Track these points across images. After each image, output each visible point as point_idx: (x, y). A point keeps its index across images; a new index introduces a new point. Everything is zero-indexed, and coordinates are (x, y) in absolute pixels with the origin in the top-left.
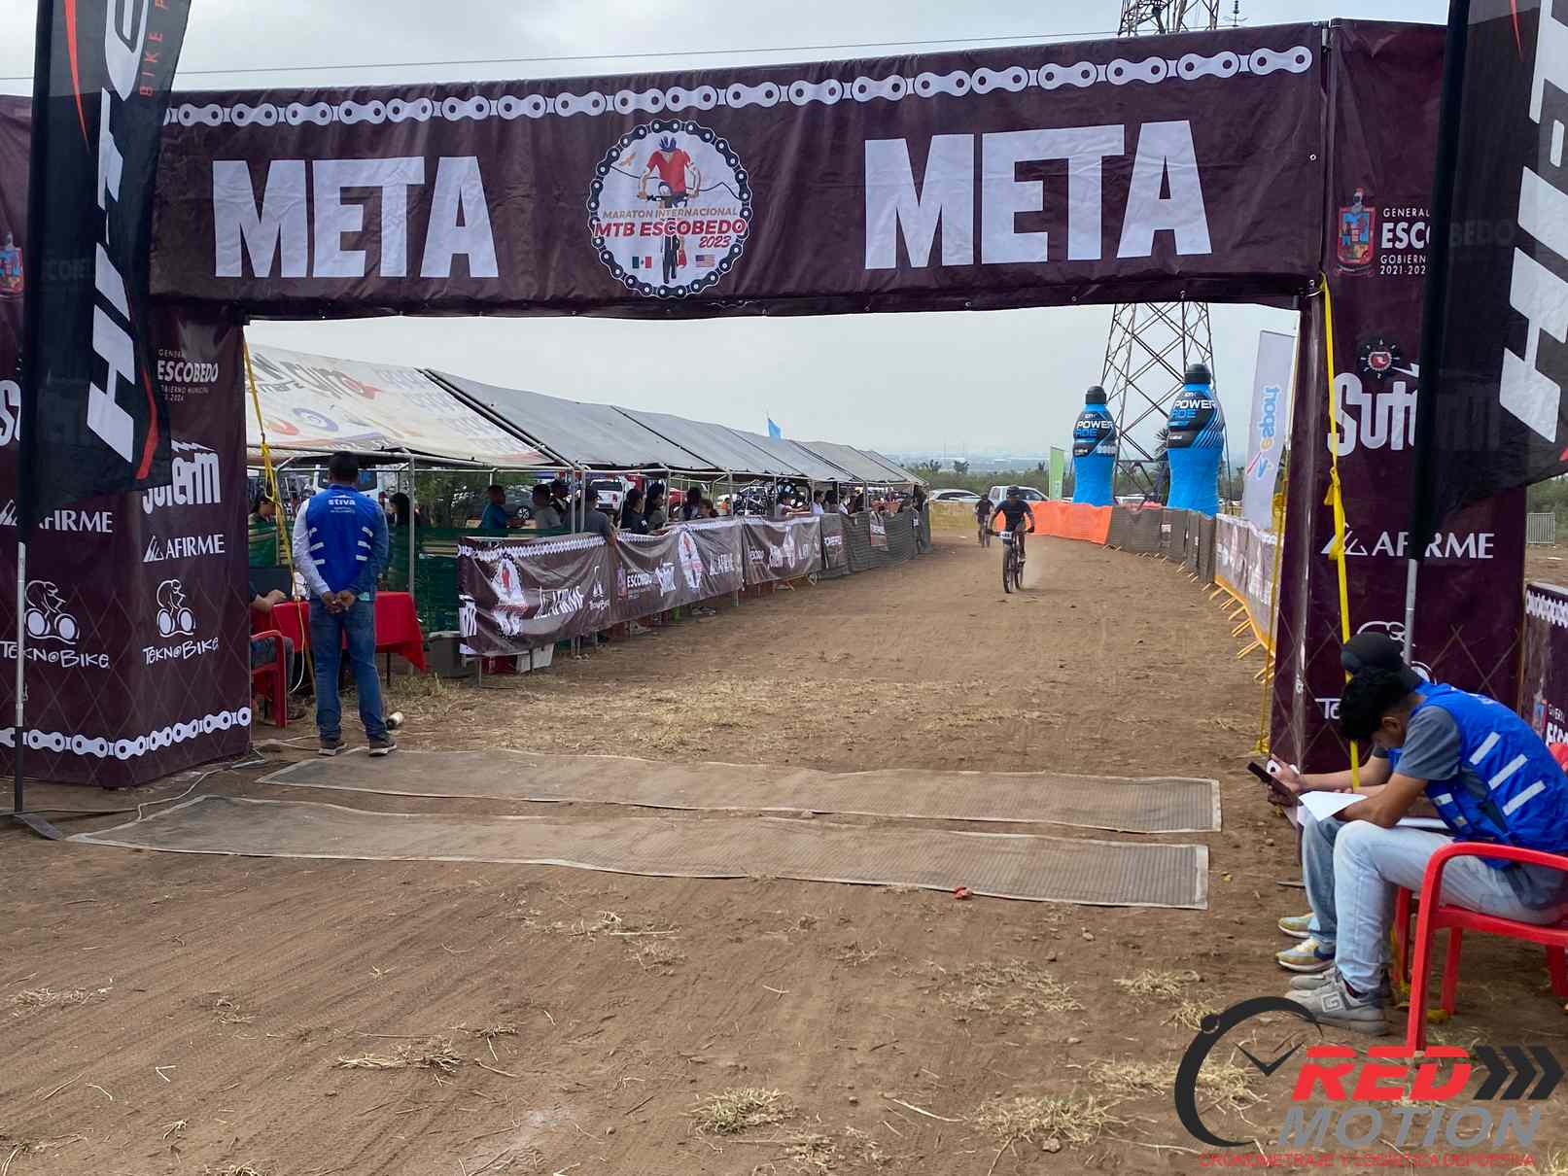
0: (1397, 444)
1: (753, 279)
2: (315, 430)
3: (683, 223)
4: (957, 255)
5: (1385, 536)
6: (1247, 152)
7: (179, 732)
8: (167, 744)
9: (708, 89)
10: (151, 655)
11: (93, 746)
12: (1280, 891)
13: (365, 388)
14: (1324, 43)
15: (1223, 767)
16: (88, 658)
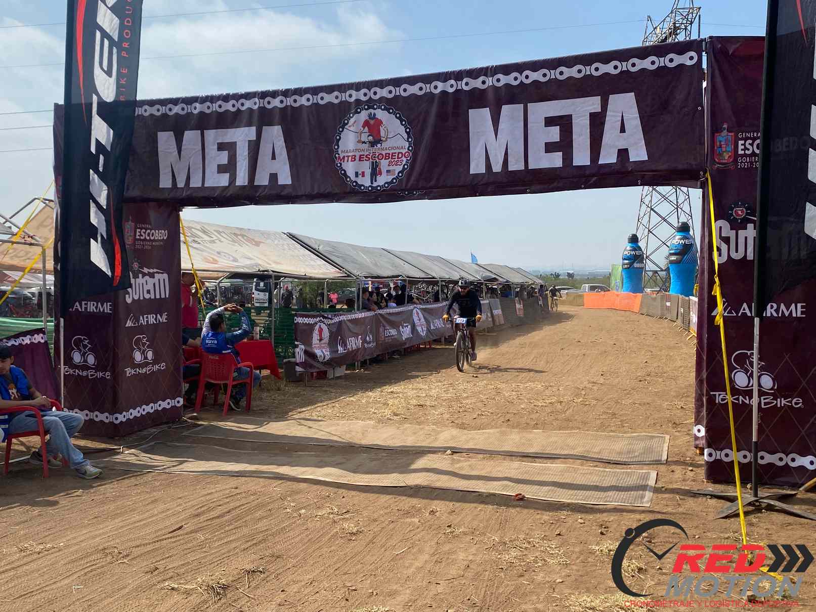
0: (750, 256)
1: (414, 181)
2: (227, 262)
3: (380, 154)
4: (516, 165)
5: (745, 305)
6: (664, 106)
7: (144, 410)
8: (139, 415)
9: (391, 88)
10: (129, 371)
11: (103, 417)
12: (692, 496)
13: (255, 242)
14: (704, 49)
15: (673, 428)
16: (101, 374)
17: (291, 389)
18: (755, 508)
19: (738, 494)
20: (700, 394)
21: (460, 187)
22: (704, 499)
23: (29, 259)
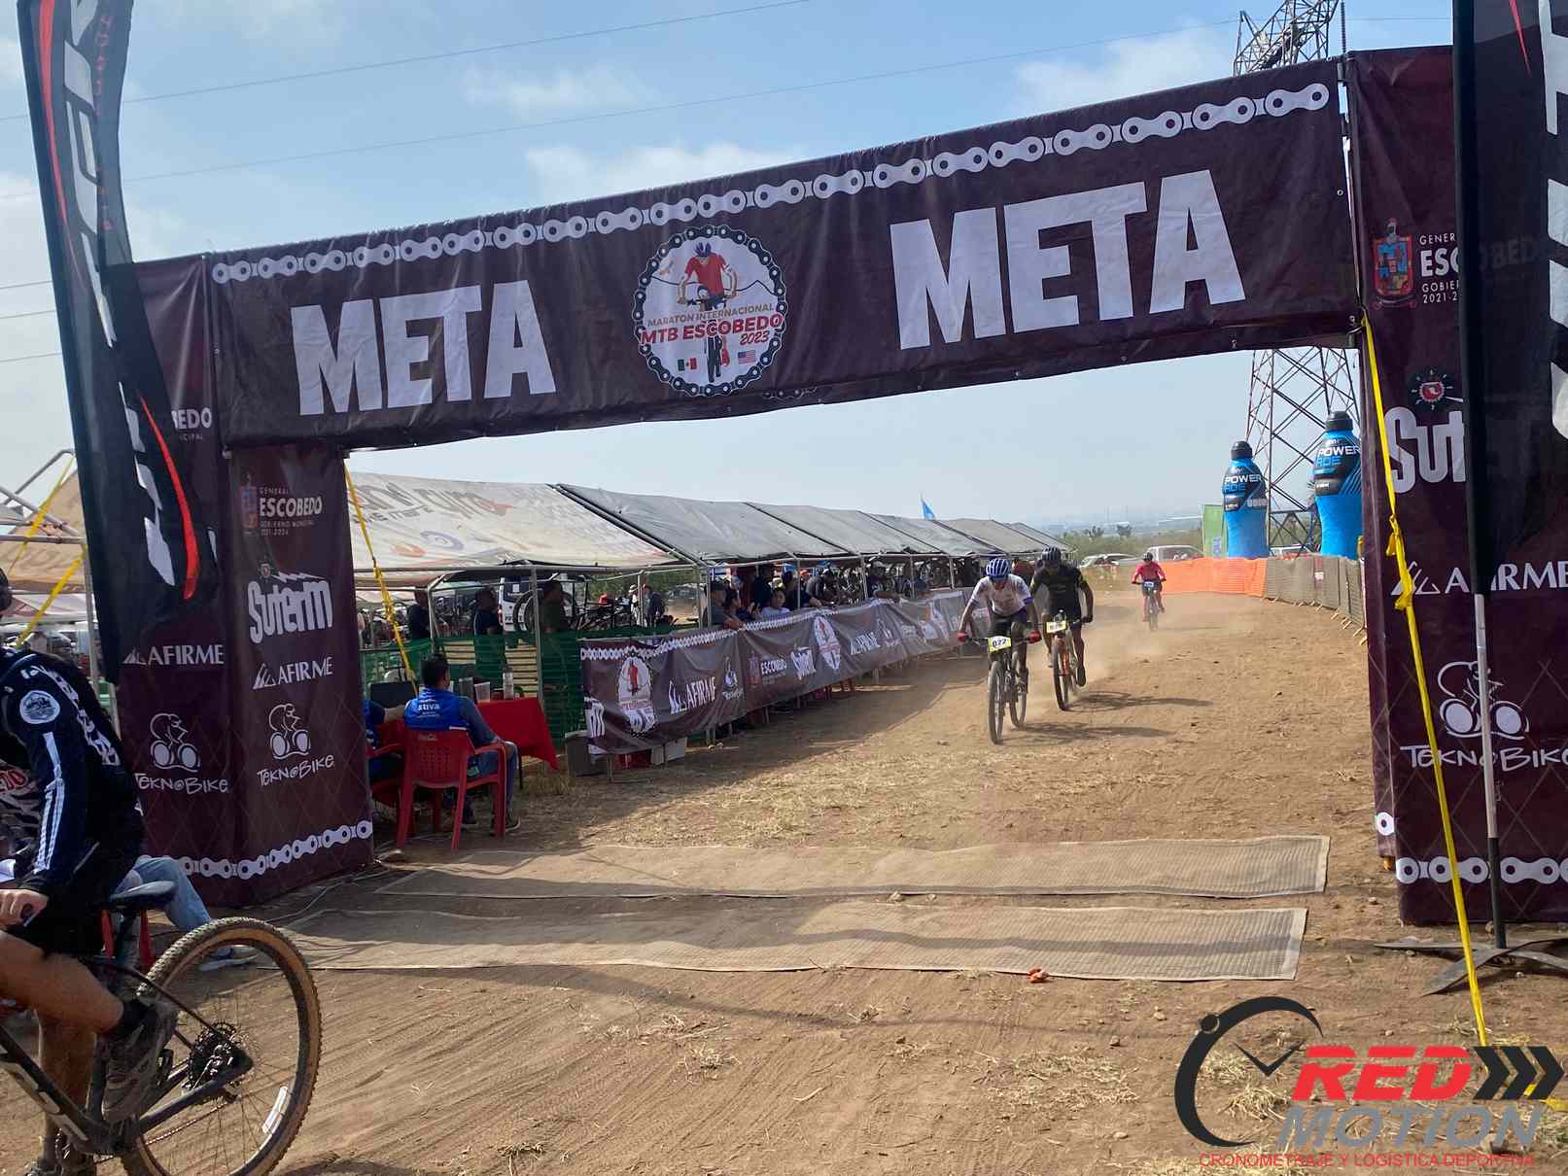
0: (1460, 475)
1: (793, 370)
2: (440, 551)
3: (724, 322)
4: (990, 326)
5: (1457, 572)
6: (1272, 195)
7: (297, 849)
8: (287, 860)
9: (738, 193)
10: (266, 777)
11: (218, 868)
12: (1376, 954)
13: (495, 506)
14: (1340, 77)
15: (1337, 821)
16: (210, 785)
17: (581, 791)
18: (1501, 969)
19: (1465, 944)
20: (1380, 753)
21: (882, 376)
22: (1402, 958)
23: (56, 567)
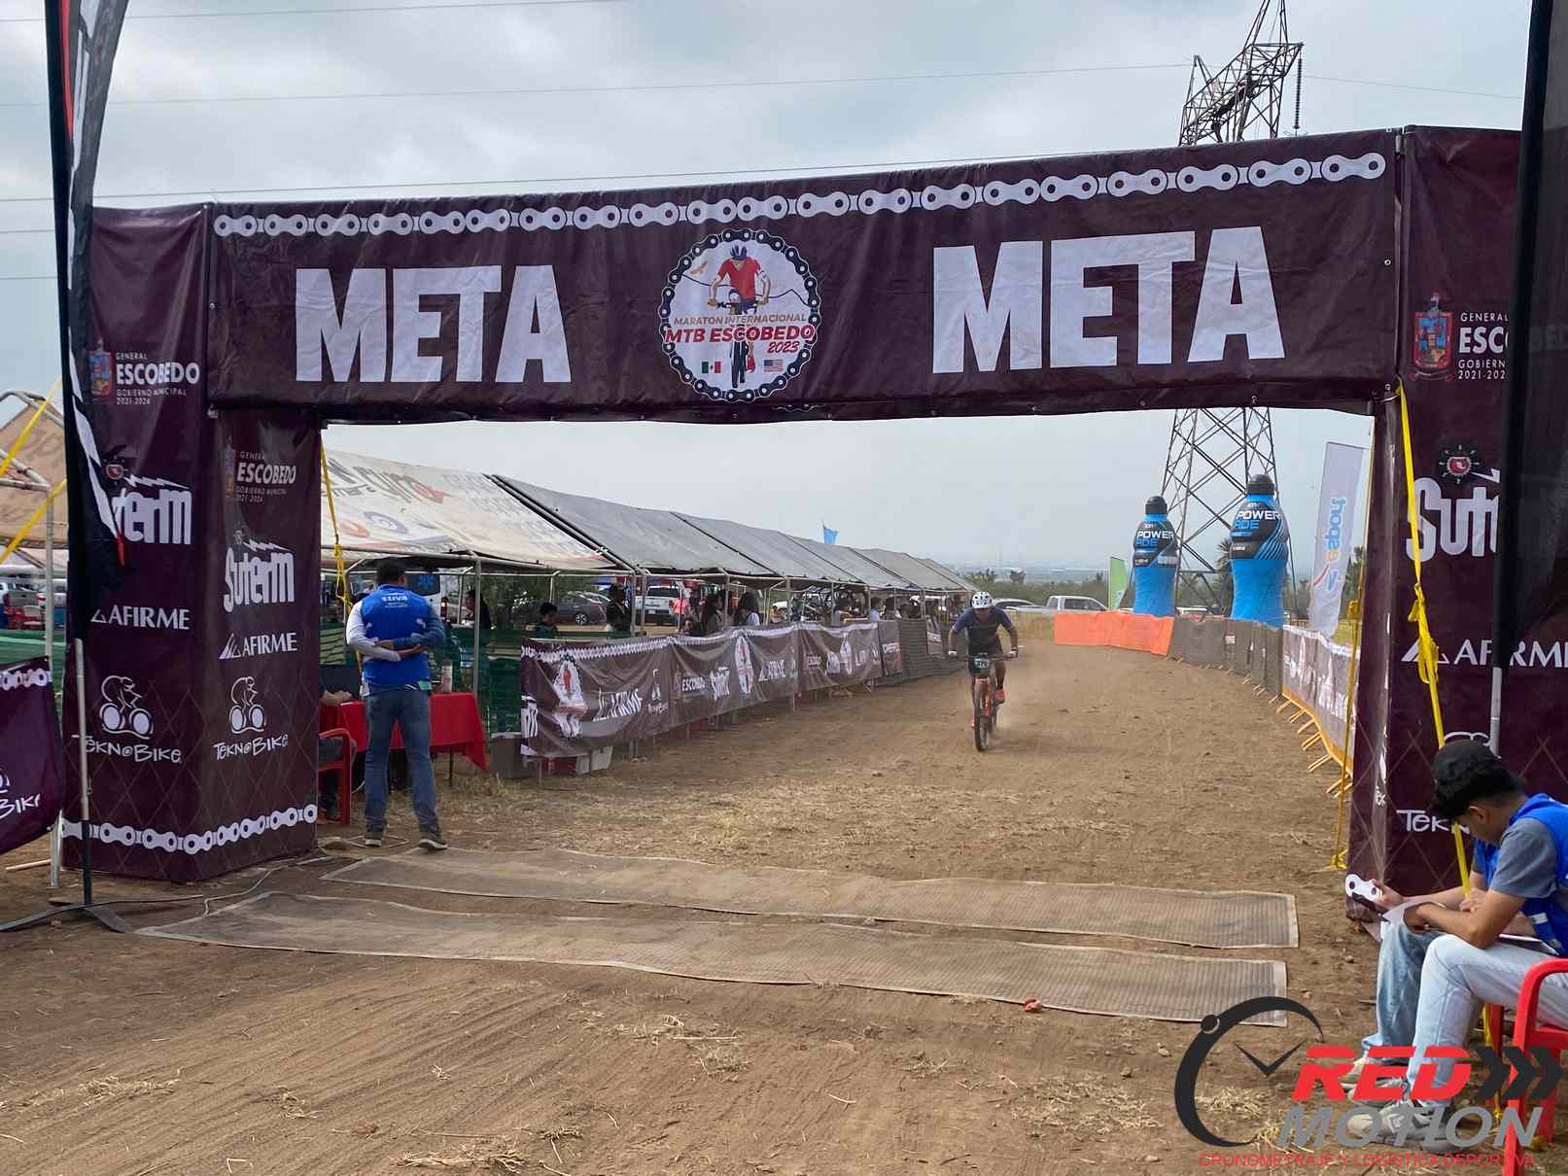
0: (1478, 551)
1: (820, 383)
2: (385, 533)
3: (753, 328)
4: (1027, 358)
5: (1467, 645)
6: (1319, 258)
7: (246, 828)
8: (234, 839)
9: (779, 199)
10: (222, 750)
11: (162, 841)
12: (1362, 1009)
13: (431, 492)
14: (1397, 150)
15: (1298, 881)
16: (160, 753)
21: (912, 397)
